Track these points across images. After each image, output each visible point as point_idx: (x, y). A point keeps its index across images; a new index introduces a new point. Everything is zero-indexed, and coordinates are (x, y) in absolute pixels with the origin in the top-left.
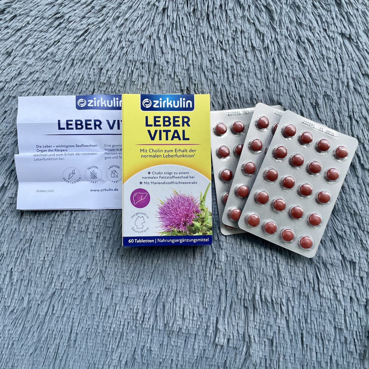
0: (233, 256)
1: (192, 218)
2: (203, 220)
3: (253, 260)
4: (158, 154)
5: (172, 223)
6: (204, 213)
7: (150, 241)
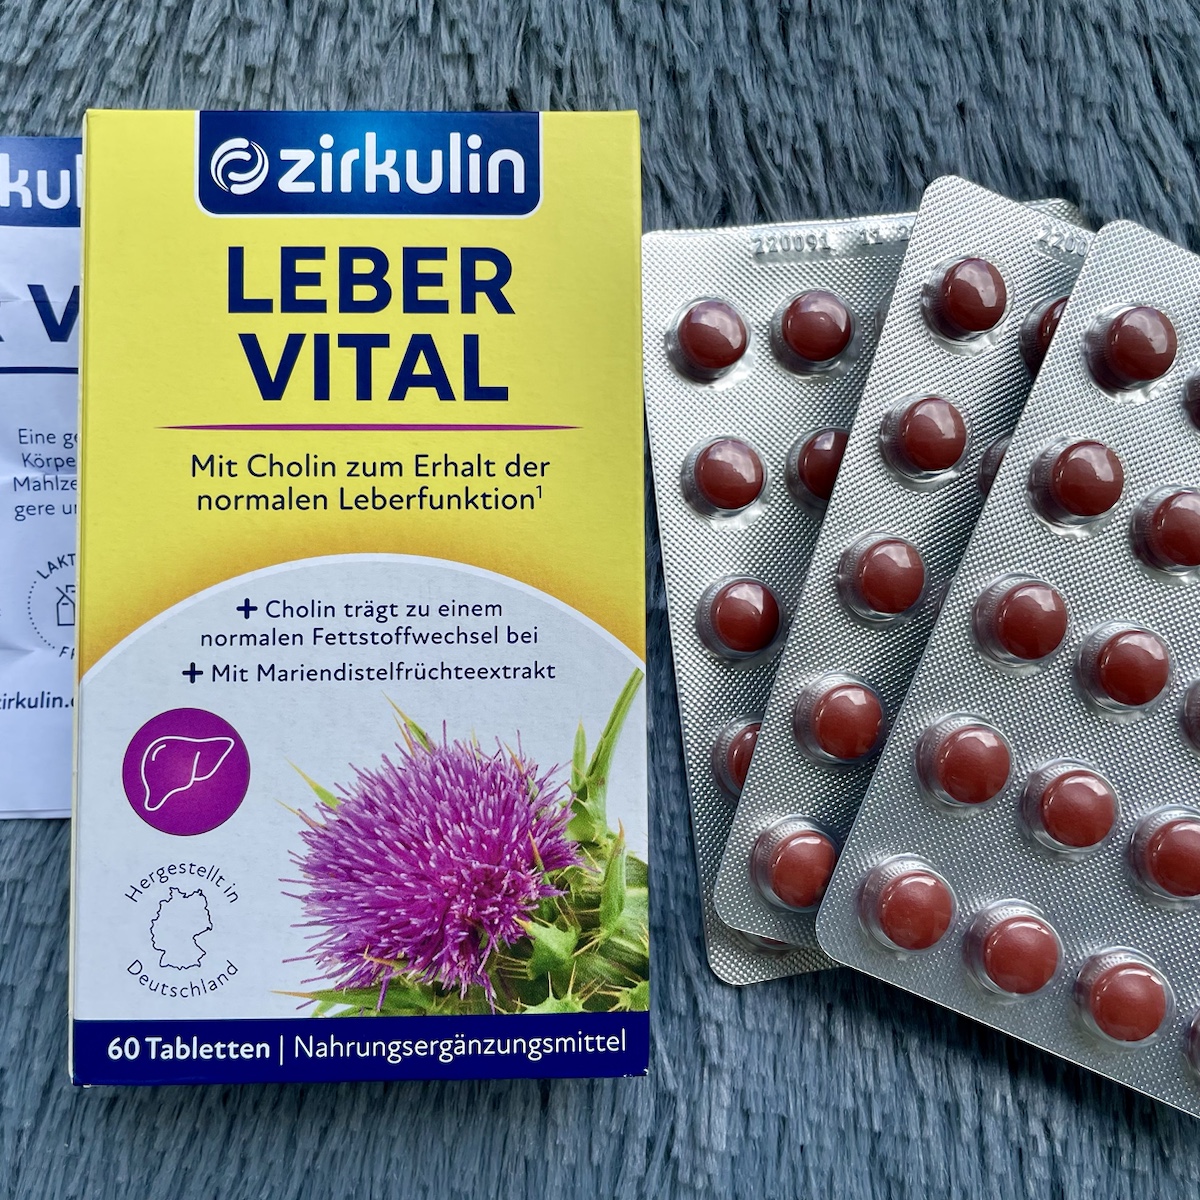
0: (781, 1110)
1: (522, 900)
2: (588, 915)
3: (906, 1139)
4: (305, 485)
5: (387, 932)
6: (600, 867)
7: (246, 1051)
